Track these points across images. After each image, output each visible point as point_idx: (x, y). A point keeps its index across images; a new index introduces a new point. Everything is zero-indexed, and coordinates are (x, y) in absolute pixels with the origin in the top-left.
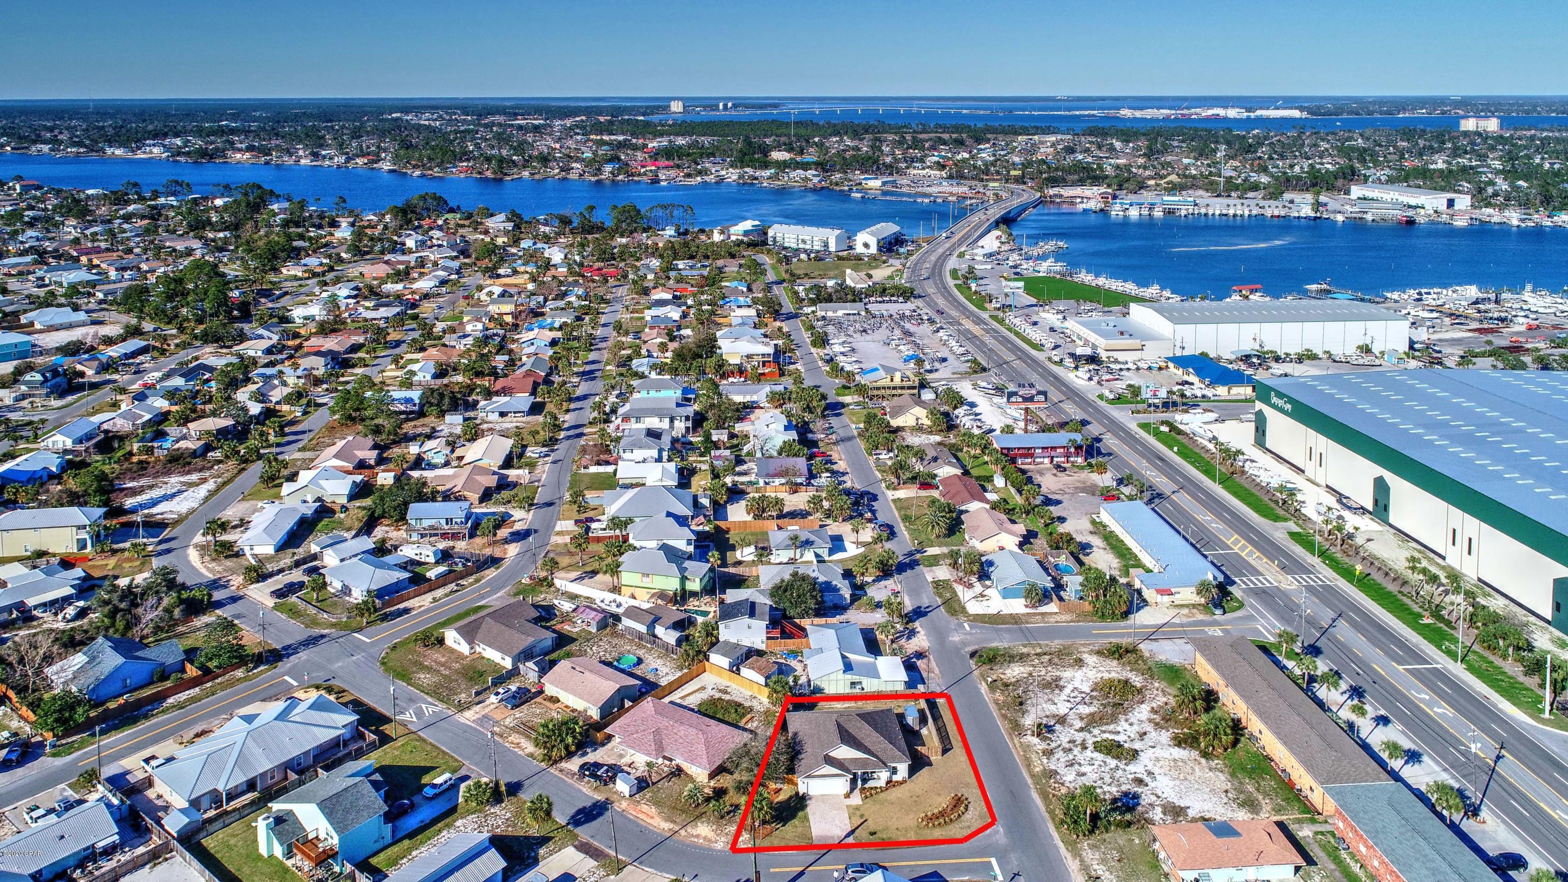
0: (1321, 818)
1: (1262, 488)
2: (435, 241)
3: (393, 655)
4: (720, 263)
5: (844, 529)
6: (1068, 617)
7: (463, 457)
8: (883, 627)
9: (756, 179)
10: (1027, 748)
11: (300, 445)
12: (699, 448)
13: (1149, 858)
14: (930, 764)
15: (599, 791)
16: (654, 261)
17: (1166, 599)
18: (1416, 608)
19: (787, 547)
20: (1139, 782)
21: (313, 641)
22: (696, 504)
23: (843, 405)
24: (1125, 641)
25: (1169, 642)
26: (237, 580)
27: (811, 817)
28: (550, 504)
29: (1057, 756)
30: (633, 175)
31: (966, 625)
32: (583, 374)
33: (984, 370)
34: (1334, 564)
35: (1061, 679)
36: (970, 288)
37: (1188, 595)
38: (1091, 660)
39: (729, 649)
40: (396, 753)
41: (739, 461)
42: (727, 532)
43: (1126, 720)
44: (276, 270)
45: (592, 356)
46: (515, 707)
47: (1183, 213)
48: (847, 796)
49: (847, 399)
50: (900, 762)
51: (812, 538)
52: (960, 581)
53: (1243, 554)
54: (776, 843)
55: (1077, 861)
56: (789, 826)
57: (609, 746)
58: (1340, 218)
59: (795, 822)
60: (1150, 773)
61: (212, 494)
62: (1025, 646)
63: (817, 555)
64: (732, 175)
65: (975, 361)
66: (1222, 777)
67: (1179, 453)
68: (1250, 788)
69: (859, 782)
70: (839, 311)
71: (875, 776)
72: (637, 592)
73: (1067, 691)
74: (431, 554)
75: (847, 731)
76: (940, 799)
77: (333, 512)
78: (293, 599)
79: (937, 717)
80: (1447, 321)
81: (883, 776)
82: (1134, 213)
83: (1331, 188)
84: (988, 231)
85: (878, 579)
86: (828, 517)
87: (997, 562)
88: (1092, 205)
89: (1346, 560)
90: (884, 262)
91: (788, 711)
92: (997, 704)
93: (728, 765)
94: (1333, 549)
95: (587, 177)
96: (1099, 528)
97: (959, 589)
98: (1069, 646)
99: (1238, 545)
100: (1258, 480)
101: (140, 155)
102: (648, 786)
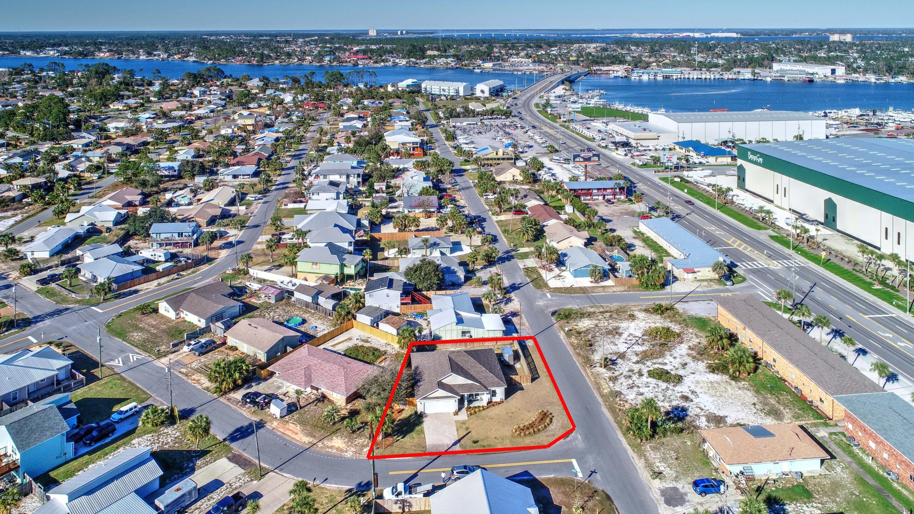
0: (831, 423)
1: (747, 211)
2: (212, 92)
3: (117, 321)
4: (390, 101)
5: (463, 238)
6: (622, 288)
7: (201, 199)
8: (487, 296)
9: (417, 64)
10: (597, 376)
11: (91, 195)
12: (365, 193)
13: (700, 456)
14: (522, 389)
15: (257, 414)
16: (349, 99)
17: (691, 276)
18: (868, 280)
19: (420, 248)
20: (686, 398)
21: (59, 312)
22: (359, 224)
23: (465, 171)
24: (664, 303)
25: (695, 303)
26: (14, 274)
27: (426, 431)
28: (257, 226)
29: (620, 381)
30: (342, 62)
31: (548, 295)
32: (294, 156)
33: (557, 151)
34: (805, 254)
35: (619, 328)
36: (547, 112)
37: (707, 273)
38: (641, 315)
39: (371, 311)
40: (99, 389)
41: (392, 200)
42: (380, 240)
43: (671, 355)
44: (106, 106)
45: (301, 147)
46: (202, 354)
47: (675, 77)
48: (456, 413)
49: (467, 167)
50: (498, 385)
51: (438, 241)
52: (544, 267)
53: (740, 249)
54: (396, 452)
55: (643, 460)
56: (407, 438)
57: (271, 381)
58: (769, 79)
59: (413, 434)
60: (693, 392)
61: (17, 223)
62: (592, 307)
63: (442, 253)
64: (404, 62)
65: (552, 147)
66: (750, 394)
67: (688, 193)
68: (773, 401)
69: (466, 403)
70: (464, 123)
71: (479, 398)
72: (309, 276)
73: (625, 336)
74: (162, 255)
75: (456, 364)
76: (530, 415)
77: (101, 232)
78: (53, 285)
79: (527, 355)
80: (845, 126)
81: (485, 398)
82: (645, 78)
83: (761, 66)
84: (558, 85)
85: (485, 267)
86: (452, 231)
87: (569, 254)
88: (620, 74)
89: (812, 251)
90: (493, 100)
91: (413, 352)
92: (573, 346)
93: (361, 391)
94: (801, 245)
95: (315, 64)
96: (639, 235)
97: (543, 272)
98: (624, 307)
99: (736, 244)
100: (743, 207)
101: (42, 55)
102: (297, 409)
